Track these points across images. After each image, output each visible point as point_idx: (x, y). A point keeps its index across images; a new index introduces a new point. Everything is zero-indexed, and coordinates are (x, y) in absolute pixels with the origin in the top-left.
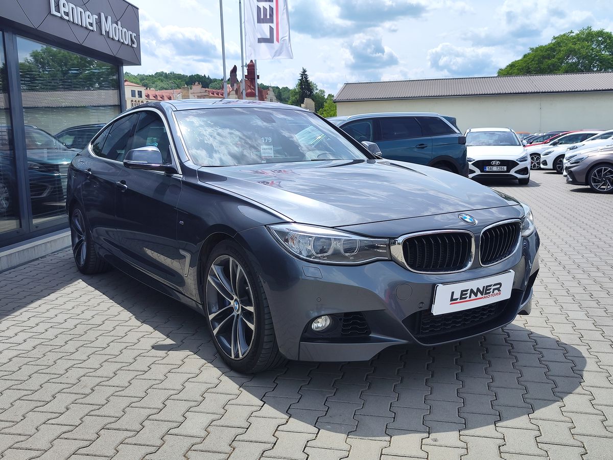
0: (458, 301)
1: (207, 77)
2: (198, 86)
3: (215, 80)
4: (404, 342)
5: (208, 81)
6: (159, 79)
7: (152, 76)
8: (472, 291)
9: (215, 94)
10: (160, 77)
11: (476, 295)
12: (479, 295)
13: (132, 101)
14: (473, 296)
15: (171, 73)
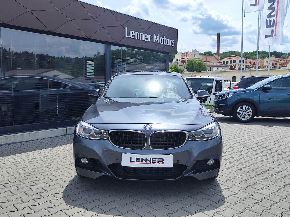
0: (135, 162)
1: (280, 52)
2: (273, 57)
3: (285, 54)
4: (109, 174)
5: (280, 54)
6: (254, 54)
7: (251, 53)
8: (142, 159)
9: (282, 61)
10: (255, 53)
11: (146, 161)
12: (148, 162)
13: (239, 65)
14: (144, 162)
15: (261, 51)
